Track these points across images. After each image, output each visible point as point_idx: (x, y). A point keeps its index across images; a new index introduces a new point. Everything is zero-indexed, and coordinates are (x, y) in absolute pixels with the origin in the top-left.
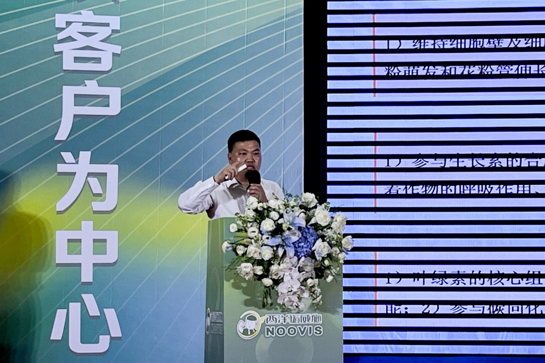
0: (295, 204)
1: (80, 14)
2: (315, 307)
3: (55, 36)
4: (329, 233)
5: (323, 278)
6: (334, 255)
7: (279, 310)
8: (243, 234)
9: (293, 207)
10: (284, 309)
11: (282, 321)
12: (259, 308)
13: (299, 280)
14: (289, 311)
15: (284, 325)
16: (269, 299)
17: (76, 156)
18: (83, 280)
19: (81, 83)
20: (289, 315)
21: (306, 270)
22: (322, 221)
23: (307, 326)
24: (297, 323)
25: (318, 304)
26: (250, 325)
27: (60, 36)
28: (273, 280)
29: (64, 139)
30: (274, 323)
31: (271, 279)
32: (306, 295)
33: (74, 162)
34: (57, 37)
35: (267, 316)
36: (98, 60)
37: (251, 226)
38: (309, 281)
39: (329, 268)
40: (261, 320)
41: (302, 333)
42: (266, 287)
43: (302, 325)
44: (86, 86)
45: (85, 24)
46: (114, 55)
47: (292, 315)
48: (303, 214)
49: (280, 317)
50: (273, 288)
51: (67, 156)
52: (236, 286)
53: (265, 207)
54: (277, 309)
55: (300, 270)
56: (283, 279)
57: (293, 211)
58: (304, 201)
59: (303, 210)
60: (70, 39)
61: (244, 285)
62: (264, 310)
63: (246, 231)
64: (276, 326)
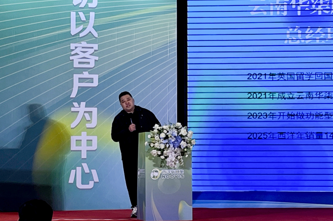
0: (173, 127)
1: (81, 43)
2: (181, 167)
3: (70, 53)
4: (186, 138)
5: (184, 156)
6: (188, 147)
7: (167, 168)
8: (153, 139)
9: (172, 128)
10: (169, 168)
11: (168, 172)
12: (159, 168)
13: (175, 156)
14: (171, 169)
15: (169, 174)
16: (163, 164)
17: (79, 104)
18: (82, 157)
19: (82, 73)
20: (171, 170)
21: (178, 153)
22: (184, 133)
23: (178, 175)
24: (174, 173)
25: (182, 166)
26: (156, 174)
27: (73, 53)
28: (165, 156)
29: (74, 97)
30: (165, 173)
31: (164, 156)
32: (177, 162)
33: (78, 106)
34: (71, 54)
35: (162, 171)
36: (89, 63)
37: (156, 136)
38: (179, 157)
39: (186, 152)
40: (160, 172)
41: (176, 177)
42: (162, 159)
43: (176, 174)
44: (83, 74)
45: (83, 48)
46: (95, 60)
47: (172, 170)
48: (176, 131)
49: (167, 171)
50: (165, 160)
51: (75, 104)
52: (150, 159)
53: (162, 128)
54: (166, 168)
55: (175, 153)
56: (168, 156)
57: (172, 130)
58: (176, 125)
59: (176, 129)
60: (77, 54)
61: (153, 158)
62: (161, 168)
63: (154, 138)
64: (166, 175)
